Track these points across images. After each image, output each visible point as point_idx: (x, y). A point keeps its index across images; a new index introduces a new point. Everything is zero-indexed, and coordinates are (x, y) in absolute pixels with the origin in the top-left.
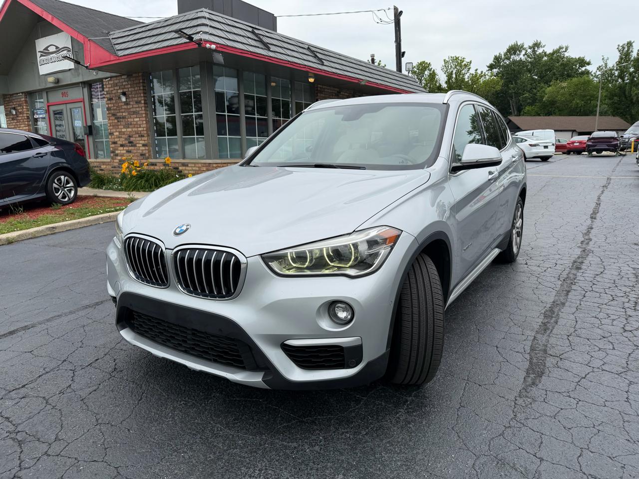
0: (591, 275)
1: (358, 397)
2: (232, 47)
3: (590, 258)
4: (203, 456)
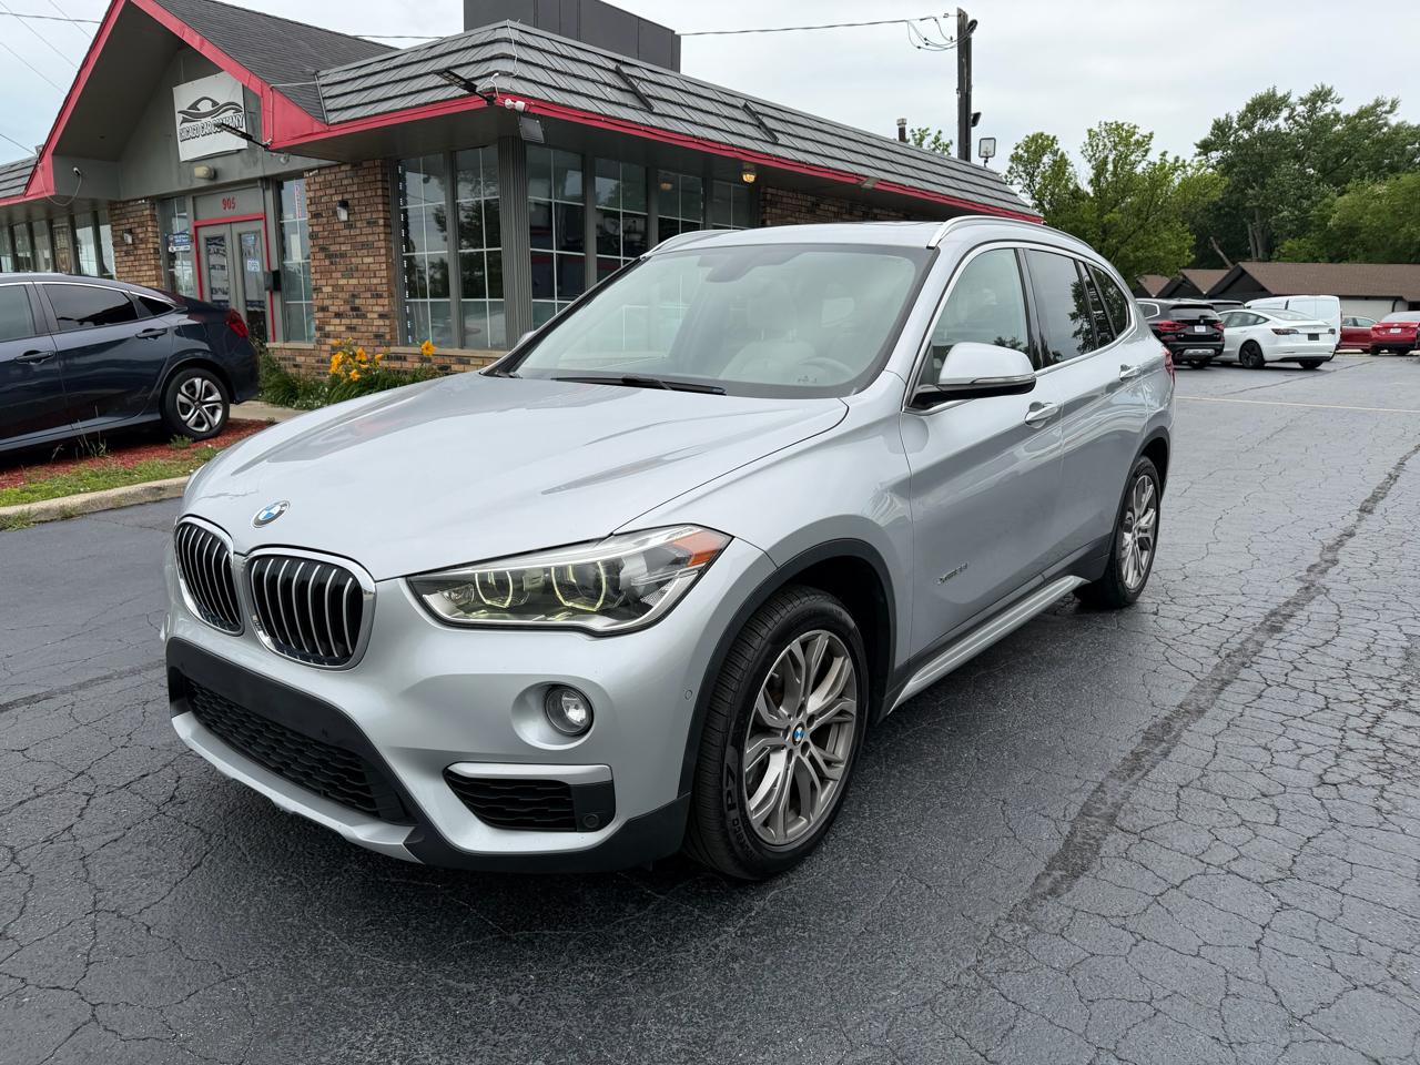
0: (1296, 648)
1: (647, 894)
2: (564, 106)
3: (1313, 606)
4: (274, 995)
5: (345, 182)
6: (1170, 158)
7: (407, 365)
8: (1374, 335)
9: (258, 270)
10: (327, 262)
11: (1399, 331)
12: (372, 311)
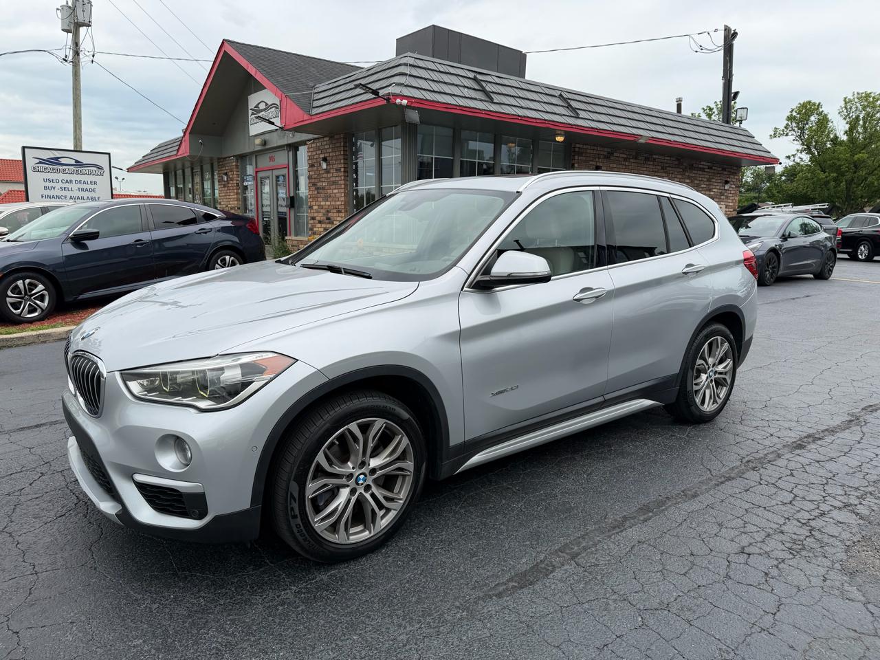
0: (804, 461)
2: (433, 101)
9: (284, 196)
10: (316, 192)
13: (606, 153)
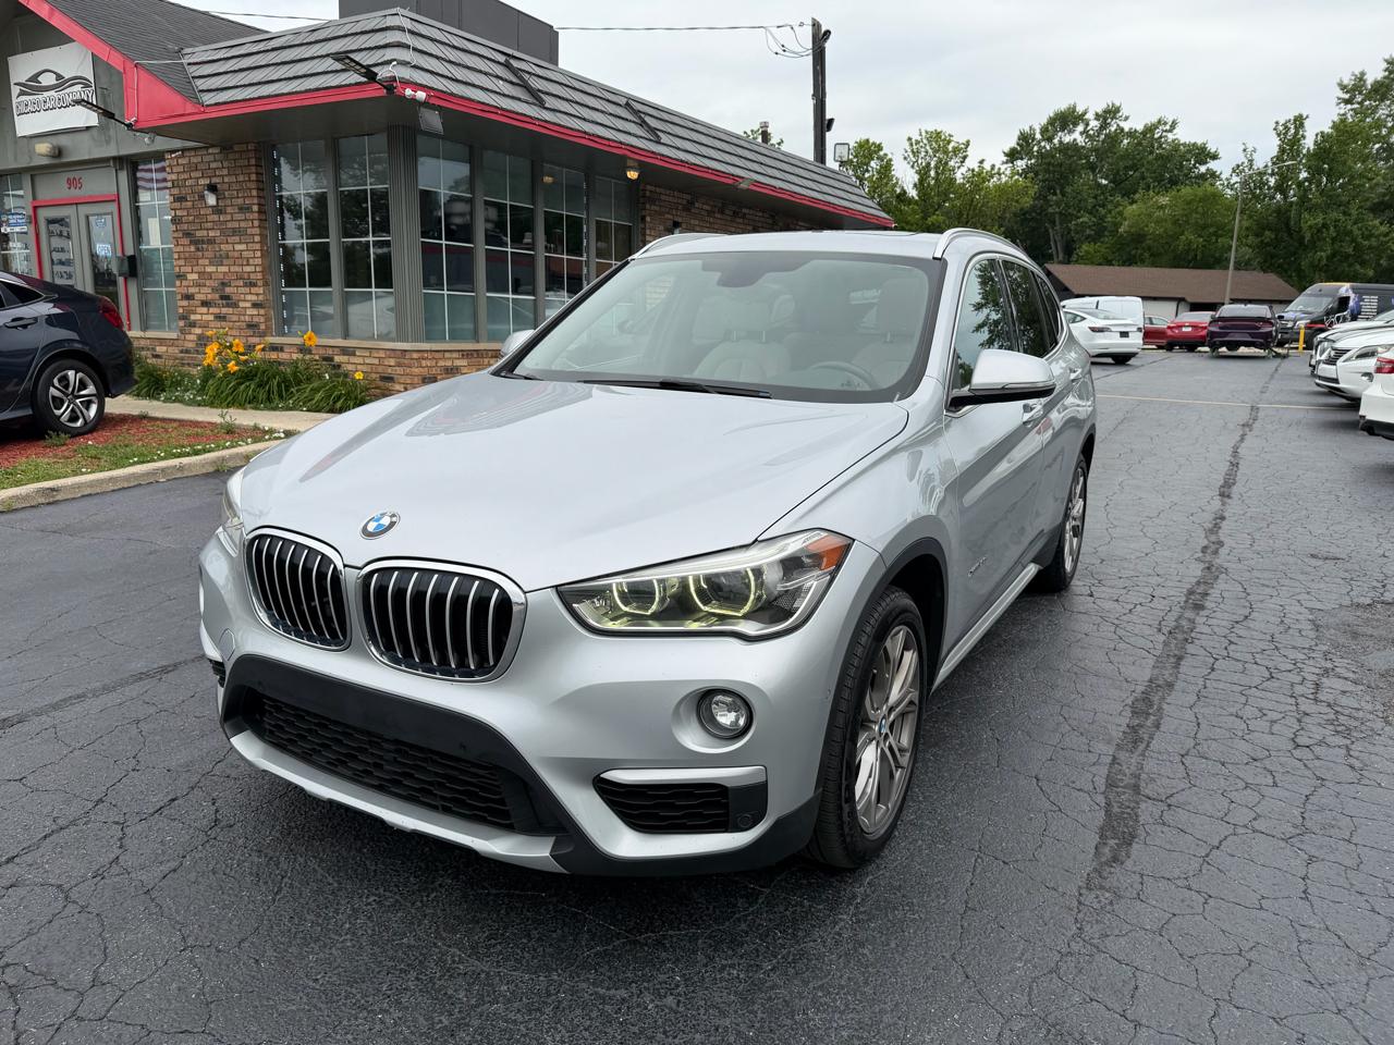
0: (1224, 623)
1: (753, 888)
2: (462, 97)
3: (1221, 585)
5: (213, 165)
6: (987, 166)
7: (284, 356)
8: (1169, 332)
9: (110, 254)
10: (193, 248)
11: (1190, 329)
12: (245, 301)
13: (685, 202)
